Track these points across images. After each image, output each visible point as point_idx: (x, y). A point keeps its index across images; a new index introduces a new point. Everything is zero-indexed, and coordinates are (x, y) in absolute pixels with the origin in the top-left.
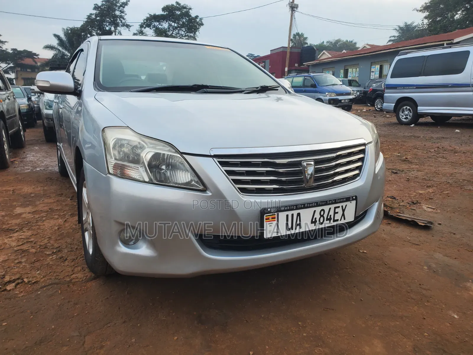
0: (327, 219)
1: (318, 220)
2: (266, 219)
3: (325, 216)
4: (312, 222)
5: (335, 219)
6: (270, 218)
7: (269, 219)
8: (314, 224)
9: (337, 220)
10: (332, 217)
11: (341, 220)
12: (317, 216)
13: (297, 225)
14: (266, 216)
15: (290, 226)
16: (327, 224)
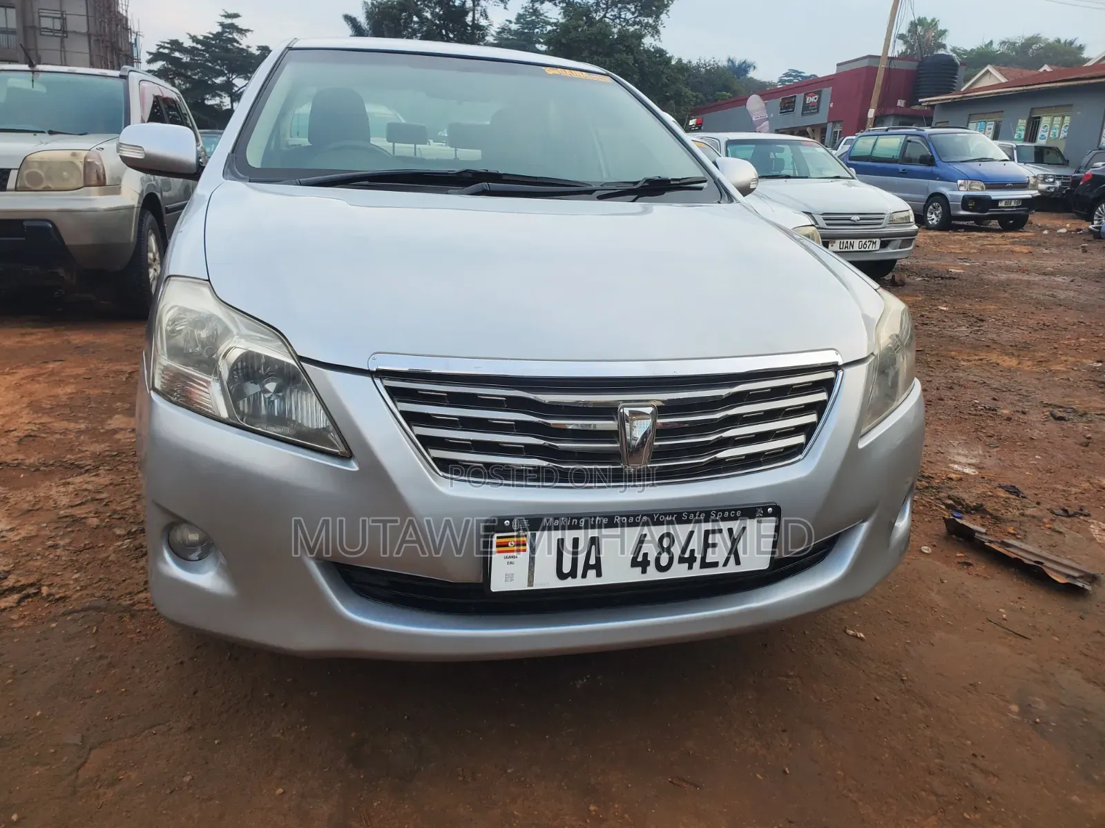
0: (682, 560)
1: (651, 558)
2: (498, 546)
3: (677, 550)
4: (634, 563)
5: (708, 561)
6: (510, 544)
7: (507, 546)
8: (640, 569)
9: (715, 564)
10: (698, 556)
11: (725, 564)
12: (650, 549)
13: (587, 567)
14: (498, 538)
15: (567, 568)
16: (679, 571)
